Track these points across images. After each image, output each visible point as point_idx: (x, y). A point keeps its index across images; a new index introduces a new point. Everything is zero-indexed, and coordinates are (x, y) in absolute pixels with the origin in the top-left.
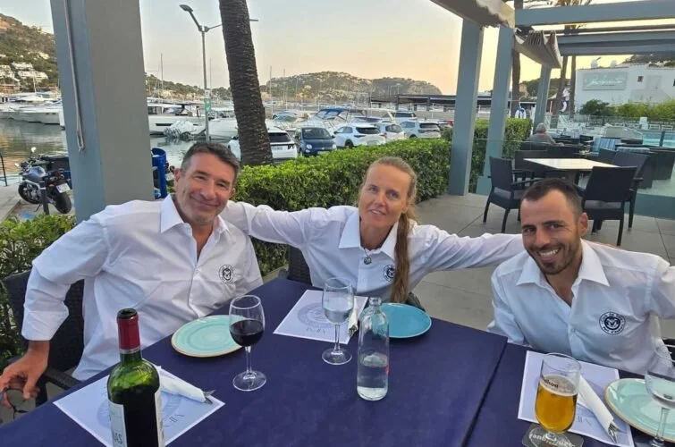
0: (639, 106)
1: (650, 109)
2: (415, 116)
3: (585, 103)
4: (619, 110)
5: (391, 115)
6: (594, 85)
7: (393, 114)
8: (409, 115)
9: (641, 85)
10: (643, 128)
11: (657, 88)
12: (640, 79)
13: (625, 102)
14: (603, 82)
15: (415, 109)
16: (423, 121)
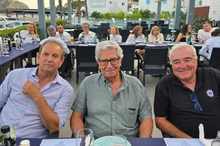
0: (111, 13)
1: (115, 15)
2: (18, 20)
3: (92, 13)
4: (105, 15)
5: (5, 19)
6: (95, 5)
7: (6, 19)
8: (15, 19)
9: (112, 5)
10: (114, 22)
11: (117, 6)
12: (111, 3)
13: (106, 12)
14: (98, 4)
15: (17, 16)
16: (23, 22)
